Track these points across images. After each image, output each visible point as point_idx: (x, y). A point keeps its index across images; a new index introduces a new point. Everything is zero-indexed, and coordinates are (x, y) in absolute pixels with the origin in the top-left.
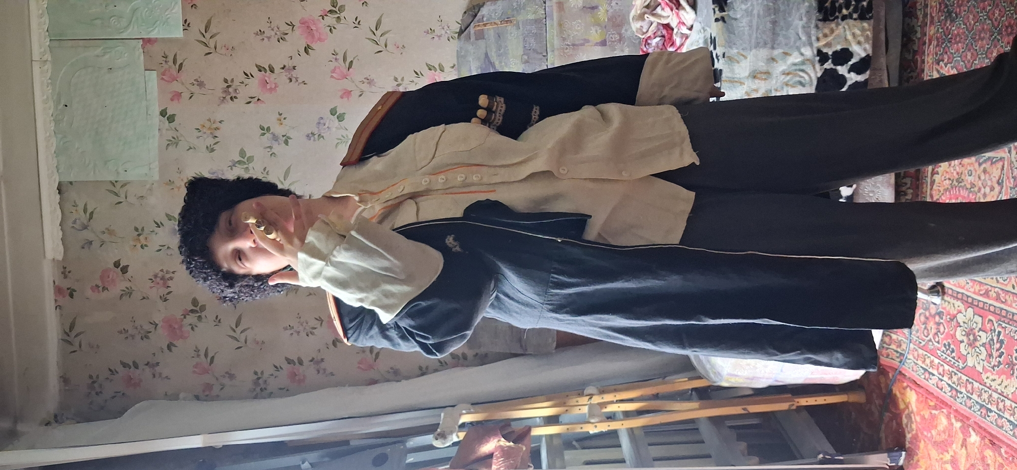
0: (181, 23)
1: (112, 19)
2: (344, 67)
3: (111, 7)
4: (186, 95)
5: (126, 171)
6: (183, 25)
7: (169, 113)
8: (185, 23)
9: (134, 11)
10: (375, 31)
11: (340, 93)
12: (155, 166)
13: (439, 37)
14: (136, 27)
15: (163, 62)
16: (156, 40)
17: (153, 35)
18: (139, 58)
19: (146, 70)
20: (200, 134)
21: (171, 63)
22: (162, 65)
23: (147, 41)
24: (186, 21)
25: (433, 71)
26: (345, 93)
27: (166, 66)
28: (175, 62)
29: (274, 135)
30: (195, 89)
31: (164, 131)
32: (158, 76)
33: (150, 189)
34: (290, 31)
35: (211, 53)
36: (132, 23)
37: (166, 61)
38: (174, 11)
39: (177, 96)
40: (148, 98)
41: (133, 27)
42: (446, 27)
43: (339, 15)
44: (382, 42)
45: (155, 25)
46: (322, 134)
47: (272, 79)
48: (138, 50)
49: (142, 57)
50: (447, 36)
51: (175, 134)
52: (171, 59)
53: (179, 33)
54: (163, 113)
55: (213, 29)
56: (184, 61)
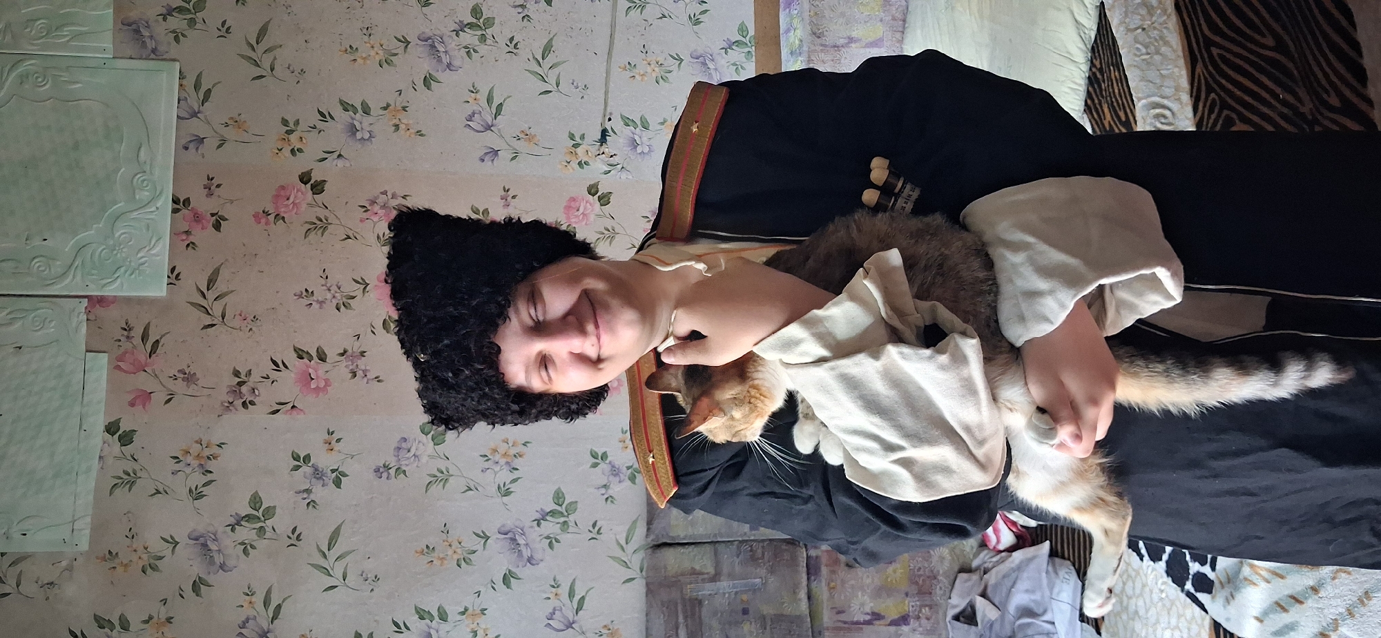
0: (166, 272)
1: (36, 260)
3: (37, 242)
4: (159, 397)
5: (25, 535)
6: (168, 277)
7: (124, 427)
8: (172, 272)
9: (80, 249)
12: (84, 526)
14: (79, 277)
15: (123, 339)
16: (115, 300)
17: (108, 292)
18: (77, 329)
19: (87, 351)
20: (177, 467)
21: (137, 340)
22: (120, 343)
23: (98, 301)
24: (173, 270)
27: (126, 345)
28: (144, 337)
29: (316, 470)
30: (179, 386)
31: (110, 461)
32: (109, 363)
33: (70, 568)
34: (359, 293)
35: (215, 325)
36: (73, 268)
37: (128, 337)
38: (153, 252)
39: (144, 397)
40: (85, 402)
41: (74, 277)
45: (116, 276)
46: (404, 468)
47: (321, 373)
48: (78, 317)
49: (84, 330)
51: (129, 465)
52: (137, 333)
53: (158, 290)
54: (111, 429)
55: (220, 286)
56: (161, 338)
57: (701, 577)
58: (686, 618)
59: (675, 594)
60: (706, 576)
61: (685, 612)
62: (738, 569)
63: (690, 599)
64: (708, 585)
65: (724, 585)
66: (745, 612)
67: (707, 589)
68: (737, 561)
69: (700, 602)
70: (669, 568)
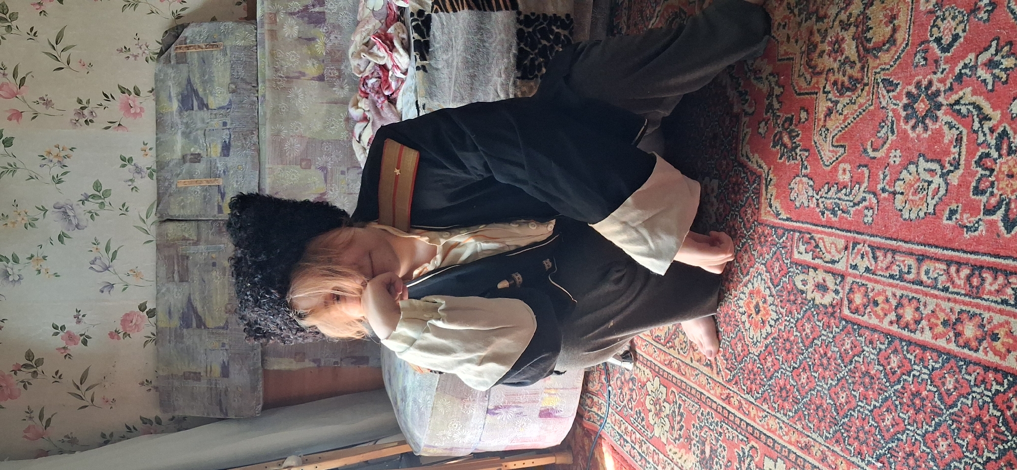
2: (13, 84)
10: (55, 45)
11: (8, 114)
13: (136, 56)
25: (127, 94)
26: (13, 115)
42: (144, 47)
43: (10, 24)
44: (64, 57)
50: (145, 56)
57: (188, 242)
58: (178, 266)
59: (172, 252)
60: (191, 242)
61: (178, 263)
62: (210, 237)
63: (182, 256)
64: (192, 247)
65: (202, 247)
66: (214, 264)
67: (192, 249)
68: (211, 232)
69: (188, 258)
70: (169, 235)
